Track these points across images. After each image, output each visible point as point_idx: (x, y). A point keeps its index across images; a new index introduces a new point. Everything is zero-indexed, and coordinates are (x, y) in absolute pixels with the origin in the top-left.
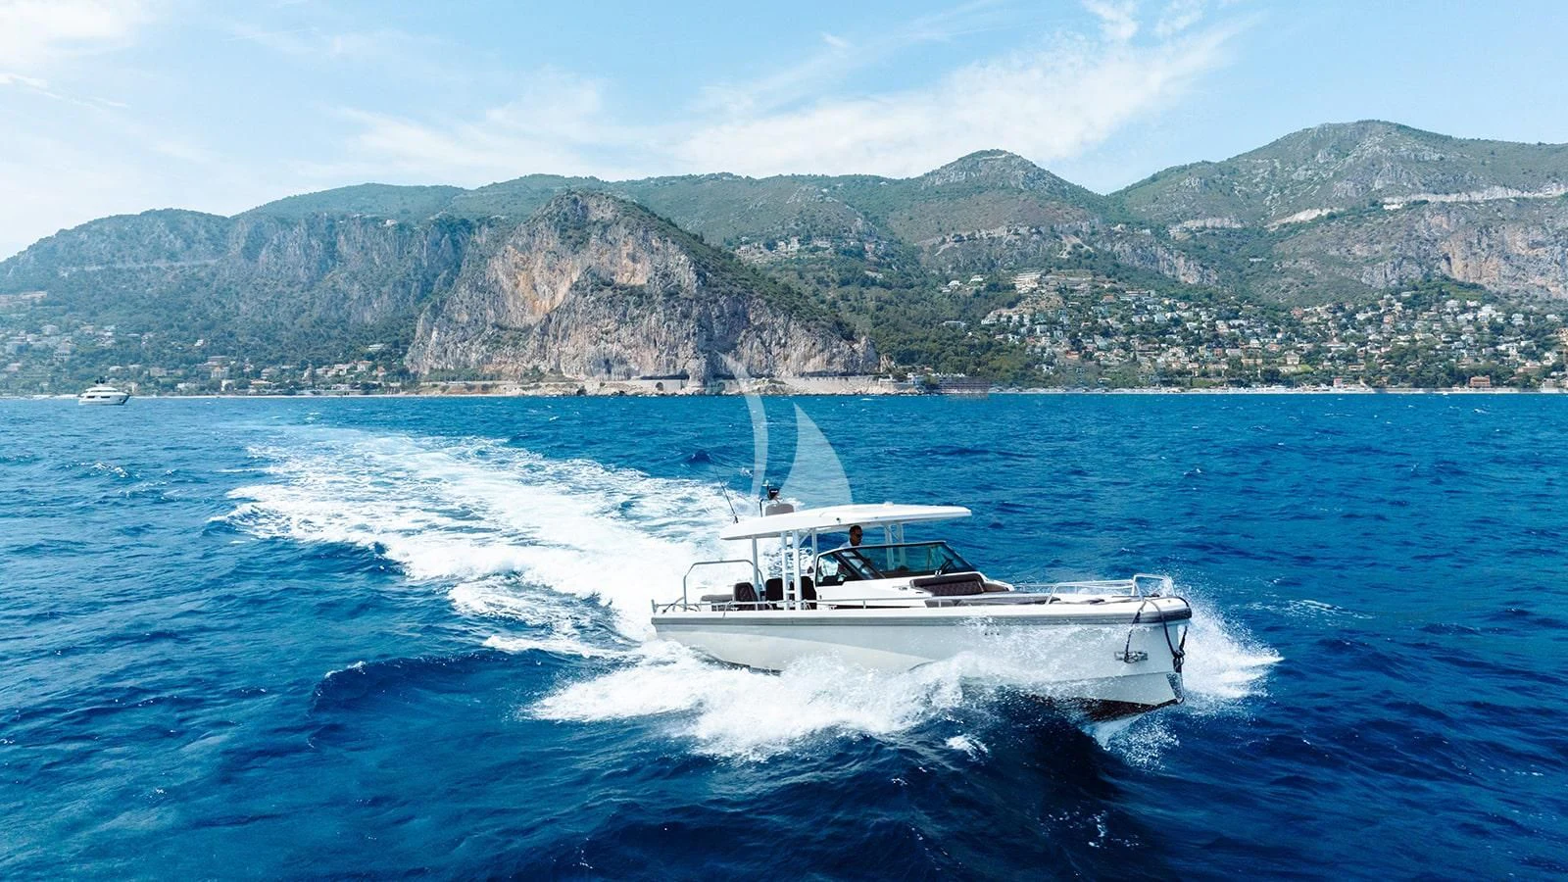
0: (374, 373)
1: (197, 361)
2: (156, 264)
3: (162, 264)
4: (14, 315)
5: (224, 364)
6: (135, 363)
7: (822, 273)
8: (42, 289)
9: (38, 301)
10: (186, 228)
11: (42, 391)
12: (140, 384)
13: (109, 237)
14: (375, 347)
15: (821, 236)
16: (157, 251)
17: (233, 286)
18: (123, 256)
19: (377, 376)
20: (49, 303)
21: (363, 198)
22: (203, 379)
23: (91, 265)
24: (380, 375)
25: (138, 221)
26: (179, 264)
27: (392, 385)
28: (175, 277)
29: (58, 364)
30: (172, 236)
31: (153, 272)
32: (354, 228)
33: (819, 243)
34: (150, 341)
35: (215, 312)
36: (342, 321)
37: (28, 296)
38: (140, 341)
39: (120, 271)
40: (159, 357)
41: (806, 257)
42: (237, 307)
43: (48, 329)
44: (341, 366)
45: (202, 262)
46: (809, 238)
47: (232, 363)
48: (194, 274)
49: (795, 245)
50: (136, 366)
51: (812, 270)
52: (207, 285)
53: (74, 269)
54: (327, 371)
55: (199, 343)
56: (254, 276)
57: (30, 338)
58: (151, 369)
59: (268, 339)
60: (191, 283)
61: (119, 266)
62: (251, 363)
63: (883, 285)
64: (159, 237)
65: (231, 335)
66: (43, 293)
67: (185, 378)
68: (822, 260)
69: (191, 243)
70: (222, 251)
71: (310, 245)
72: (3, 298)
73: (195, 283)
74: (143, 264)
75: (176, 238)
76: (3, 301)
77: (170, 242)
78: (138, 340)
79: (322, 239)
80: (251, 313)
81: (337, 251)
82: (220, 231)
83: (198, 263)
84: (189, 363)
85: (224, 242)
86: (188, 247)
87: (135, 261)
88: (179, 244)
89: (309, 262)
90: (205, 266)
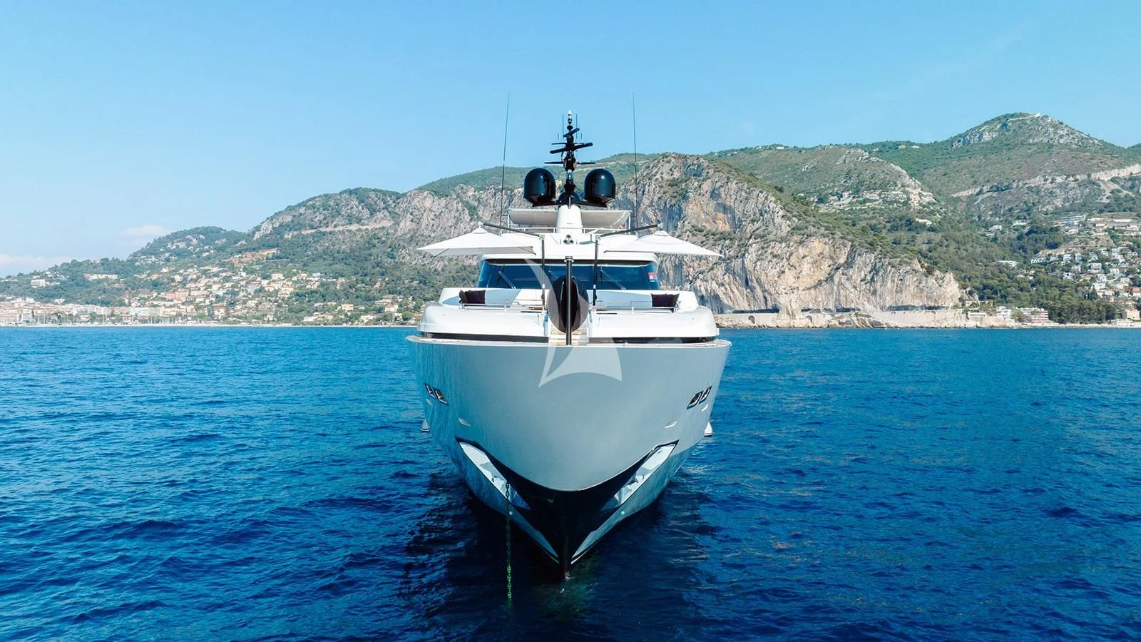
1: (375, 299)
2: (349, 227)
3: (354, 227)
4: (254, 267)
5: (394, 302)
6: (332, 301)
7: (874, 222)
8: (273, 247)
9: (270, 256)
10: (370, 201)
11: (268, 321)
12: (335, 316)
13: (318, 209)
15: (868, 189)
16: (350, 219)
17: (401, 243)
18: (327, 223)
20: (278, 257)
21: (494, 178)
22: (379, 313)
23: (306, 229)
25: (339, 197)
26: (364, 228)
28: (361, 237)
29: (280, 301)
30: (360, 208)
31: (346, 233)
33: (868, 196)
34: (342, 284)
35: (388, 262)
37: (266, 253)
39: (324, 234)
40: (348, 296)
41: (858, 208)
42: (404, 258)
43: (276, 276)
45: (381, 226)
46: (857, 191)
48: (374, 235)
49: (847, 199)
50: (333, 303)
51: (865, 219)
52: (383, 242)
53: (295, 233)
55: (377, 285)
56: (417, 235)
57: (265, 282)
58: (343, 306)
60: (372, 240)
61: (323, 230)
62: (414, 301)
63: (932, 229)
64: (352, 208)
65: (399, 278)
66: (274, 251)
67: (366, 312)
68: (873, 209)
69: (373, 212)
70: (396, 217)
71: (458, 210)
72: (249, 254)
73: (375, 241)
74: (341, 228)
75: (363, 209)
76: (248, 257)
77: (360, 212)
78: (335, 284)
79: (467, 205)
80: (414, 263)
81: (477, 214)
82: (394, 202)
83: (378, 226)
84: (370, 300)
85: (397, 210)
86: (371, 214)
87: (335, 226)
88: (366, 213)
89: (457, 223)
90: (383, 228)
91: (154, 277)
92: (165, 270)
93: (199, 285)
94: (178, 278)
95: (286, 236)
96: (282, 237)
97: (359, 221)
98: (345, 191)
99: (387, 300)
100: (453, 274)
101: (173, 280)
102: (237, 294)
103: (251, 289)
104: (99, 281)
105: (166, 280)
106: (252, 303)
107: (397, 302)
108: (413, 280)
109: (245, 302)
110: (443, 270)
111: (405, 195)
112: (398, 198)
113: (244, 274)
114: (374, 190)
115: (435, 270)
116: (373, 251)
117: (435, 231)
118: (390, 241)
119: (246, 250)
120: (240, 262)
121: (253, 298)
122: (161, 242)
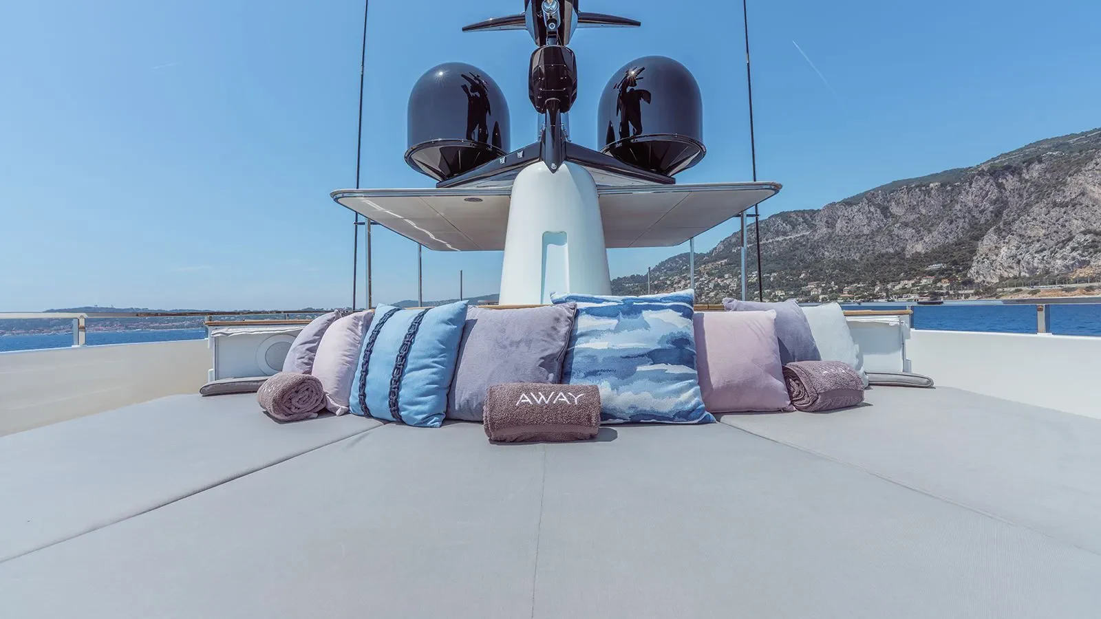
0: (939, 284)
1: (802, 286)
2: (777, 239)
3: (780, 239)
4: (713, 271)
5: (819, 286)
6: (768, 289)
8: (725, 258)
9: (723, 264)
10: (792, 219)
14: (935, 267)
16: (777, 233)
17: (820, 244)
19: (942, 286)
20: (728, 264)
22: (806, 295)
24: (945, 285)
26: (788, 238)
27: (960, 292)
28: (787, 244)
30: (784, 225)
31: (775, 243)
32: (902, 195)
34: (775, 277)
35: (810, 258)
36: (897, 254)
37: (720, 263)
38: (770, 278)
40: (781, 287)
42: (823, 254)
43: (727, 276)
44: (906, 282)
45: (801, 234)
47: (823, 285)
48: (797, 241)
50: (769, 291)
52: (804, 245)
53: (739, 248)
54: (894, 286)
55: (802, 276)
56: (833, 236)
57: (719, 280)
59: (845, 270)
60: (795, 245)
62: (835, 285)
64: (778, 226)
65: (821, 270)
66: (726, 260)
69: (794, 226)
70: (812, 227)
71: (870, 212)
72: (710, 264)
73: (798, 246)
74: (771, 241)
75: (786, 225)
76: (710, 266)
77: (784, 228)
78: (769, 277)
79: (879, 206)
80: (833, 256)
81: (890, 212)
82: (811, 217)
83: (799, 235)
84: (798, 287)
85: (813, 222)
86: (794, 228)
87: (767, 240)
88: (788, 227)
89: (870, 222)
90: (803, 236)
91: (656, 283)
92: (661, 279)
93: (680, 285)
94: (668, 282)
95: (733, 251)
96: (731, 252)
97: (785, 234)
98: (772, 216)
99: (811, 286)
100: (872, 260)
101: (666, 283)
102: (703, 288)
103: (711, 285)
104: (629, 287)
105: (662, 284)
106: (712, 294)
107: (821, 286)
108: (834, 269)
109: (708, 293)
110: (861, 259)
111: (819, 210)
112: (814, 214)
113: (706, 276)
114: (794, 211)
115: (854, 260)
116: (798, 252)
117: (849, 231)
118: (809, 244)
119: (708, 262)
120: (704, 269)
121: (713, 291)
122: (662, 264)
